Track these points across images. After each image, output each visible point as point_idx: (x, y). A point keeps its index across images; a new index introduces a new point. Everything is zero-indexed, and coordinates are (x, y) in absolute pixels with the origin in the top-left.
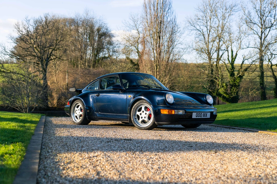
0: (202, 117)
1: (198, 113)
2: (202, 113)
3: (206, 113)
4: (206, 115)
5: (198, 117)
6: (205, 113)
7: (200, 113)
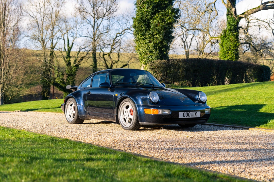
0: (191, 117)
1: (186, 112)
2: (191, 112)
3: (196, 112)
4: (195, 114)
5: (185, 117)
6: (194, 112)
7: (188, 112)
